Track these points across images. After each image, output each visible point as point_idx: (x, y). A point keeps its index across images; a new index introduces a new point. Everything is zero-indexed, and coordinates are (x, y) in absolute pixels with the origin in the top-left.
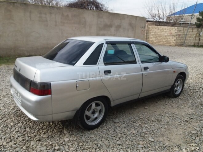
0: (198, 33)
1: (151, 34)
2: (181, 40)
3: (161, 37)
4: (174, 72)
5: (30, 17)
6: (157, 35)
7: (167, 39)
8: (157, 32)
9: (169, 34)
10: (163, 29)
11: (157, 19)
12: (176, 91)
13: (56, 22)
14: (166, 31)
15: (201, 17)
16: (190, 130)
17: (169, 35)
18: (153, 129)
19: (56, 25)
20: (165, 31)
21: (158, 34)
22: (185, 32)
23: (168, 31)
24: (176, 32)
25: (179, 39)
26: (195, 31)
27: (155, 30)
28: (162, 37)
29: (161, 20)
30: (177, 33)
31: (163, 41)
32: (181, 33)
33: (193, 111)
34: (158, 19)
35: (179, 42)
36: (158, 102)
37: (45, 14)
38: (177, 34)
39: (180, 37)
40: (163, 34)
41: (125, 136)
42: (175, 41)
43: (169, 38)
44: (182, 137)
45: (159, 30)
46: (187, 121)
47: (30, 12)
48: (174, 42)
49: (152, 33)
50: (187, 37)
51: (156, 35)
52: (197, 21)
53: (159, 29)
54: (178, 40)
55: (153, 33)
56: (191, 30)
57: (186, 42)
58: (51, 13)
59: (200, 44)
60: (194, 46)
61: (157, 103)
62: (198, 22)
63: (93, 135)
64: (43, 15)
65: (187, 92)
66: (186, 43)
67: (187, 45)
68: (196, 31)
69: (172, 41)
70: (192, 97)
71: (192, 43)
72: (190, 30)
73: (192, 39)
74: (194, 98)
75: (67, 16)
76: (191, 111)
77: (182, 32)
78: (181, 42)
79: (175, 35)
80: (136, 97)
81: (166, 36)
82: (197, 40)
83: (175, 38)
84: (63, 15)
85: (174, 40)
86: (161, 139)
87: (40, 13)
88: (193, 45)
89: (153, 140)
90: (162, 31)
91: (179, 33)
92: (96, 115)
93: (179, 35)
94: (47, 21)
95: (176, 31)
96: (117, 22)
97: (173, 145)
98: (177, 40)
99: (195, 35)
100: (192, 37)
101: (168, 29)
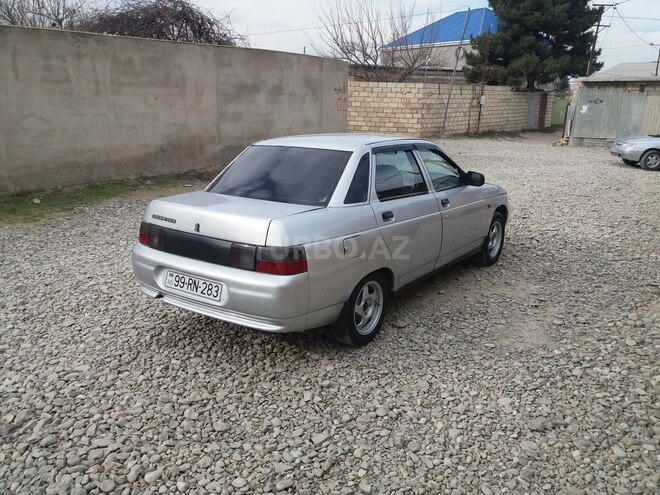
0: (474, 98)
1: (351, 106)
2: (435, 121)
3: (379, 115)
4: (489, 206)
5: (15, 70)
6: (370, 107)
7: (396, 120)
8: (368, 99)
9: (401, 106)
10: (385, 90)
11: (358, 57)
12: (491, 250)
13: (97, 83)
14: (393, 95)
15: (476, 52)
16: (548, 320)
17: (402, 109)
18: (482, 328)
19: (97, 93)
20: (389, 95)
21: (372, 105)
22: (444, 97)
23: (399, 95)
24: (420, 99)
25: (430, 116)
26: (466, 92)
27: (362, 94)
28: (381, 115)
29: (371, 62)
30: (424, 101)
31: (388, 124)
32: (433, 101)
33: (537, 287)
34: (362, 59)
35: (429, 125)
36: (460, 279)
37: (63, 58)
38: (423, 104)
39: (432, 111)
40: (386, 105)
41: (437, 347)
42: (418, 123)
43: (402, 116)
44: (541, 332)
45: (375, 95)
46: (536, 306)
47: (15, 54)
48: (415, 126)
49: (354, 104)
50: (449, 111)
51: (368, 110)
52: (468, 63)
53: (372, 92)
54: (427, 121)
55: (358, 104)
56: (459, 92)
57: (446, 124)
58: (79, 56)
59: (481, 130)
60: (468, 135)
61: (457, 280)
62: (470, 67)
63: (374, 352)
64: (55, 63)
65: (510, 252)
66: (448, 128)
67: (450, 133)
68: (470, 92)
69: (410, 125)
70: (525, 261)
71: (463, 127)
72: (456, 90)
73: (462, 114)
74: (529, 261)
75: (130, 62)
76: (534, 288)
77: (436, 96)
78: (434, 125)
79: (418, 106)
80: (429, 268)
81: (395, 111)
82: (474, 118)
83: (419, 116)
84: (115, 60)
85: (416, 121)
86: (507, 342)
87: (47, 56)
88: (464, 131)
89: (493, 346)
90: (382, 95)
91: (428, 101)
92: (370, 312)
93: (429, 107)
94: (67, 80)
95: (421, 96)
96: (270, 77)
97: (532, 347)
98: (423, 121)
99: (467, 105)
100: (460, 109)
101: (399, 90)
